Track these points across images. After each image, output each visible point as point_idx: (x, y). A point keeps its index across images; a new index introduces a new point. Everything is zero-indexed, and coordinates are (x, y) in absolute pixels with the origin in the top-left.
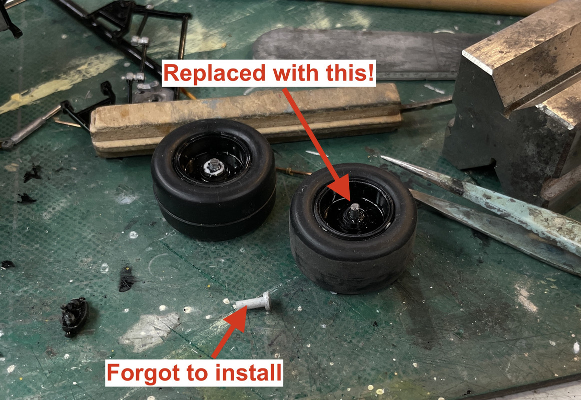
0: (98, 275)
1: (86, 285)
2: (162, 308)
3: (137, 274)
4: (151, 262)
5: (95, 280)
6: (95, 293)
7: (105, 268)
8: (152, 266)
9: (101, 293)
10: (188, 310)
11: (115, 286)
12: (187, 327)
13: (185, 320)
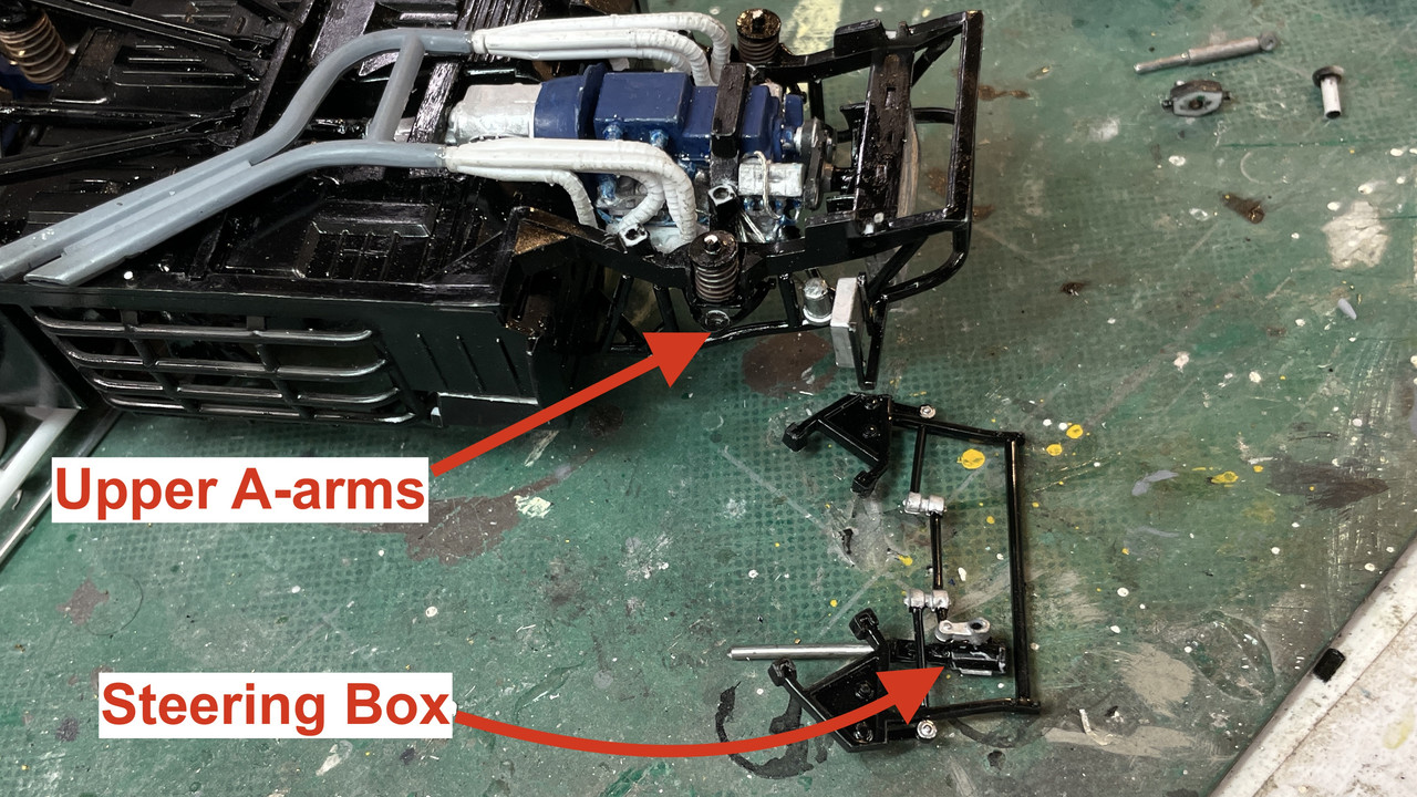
0: (1203, 227)
1: (1206, 244)
2: (1333, 206)
3: (1250, 194)
4: (1244, 173)
5: (1209, 233)
6: (1229, 245)
7: (1200, 214)
8: (1252, 175)
9: (1237, 239)
10: (1367, 188)
11: (1242, 224)
12: (1393, 204)
13: (1379, 200)
